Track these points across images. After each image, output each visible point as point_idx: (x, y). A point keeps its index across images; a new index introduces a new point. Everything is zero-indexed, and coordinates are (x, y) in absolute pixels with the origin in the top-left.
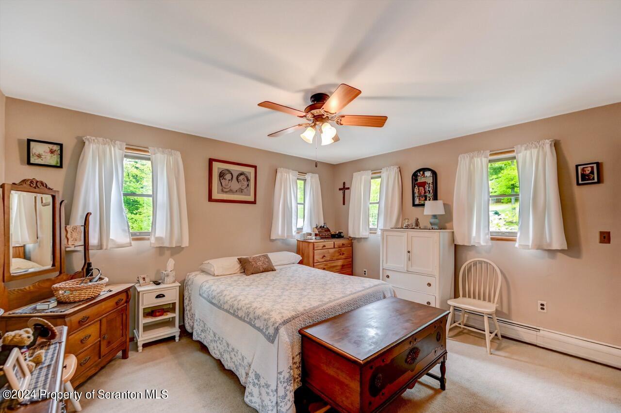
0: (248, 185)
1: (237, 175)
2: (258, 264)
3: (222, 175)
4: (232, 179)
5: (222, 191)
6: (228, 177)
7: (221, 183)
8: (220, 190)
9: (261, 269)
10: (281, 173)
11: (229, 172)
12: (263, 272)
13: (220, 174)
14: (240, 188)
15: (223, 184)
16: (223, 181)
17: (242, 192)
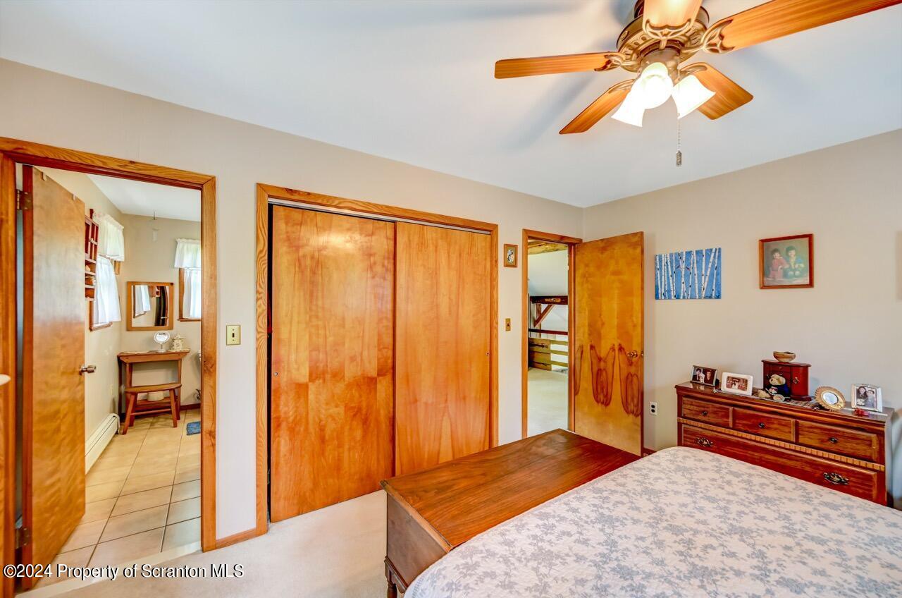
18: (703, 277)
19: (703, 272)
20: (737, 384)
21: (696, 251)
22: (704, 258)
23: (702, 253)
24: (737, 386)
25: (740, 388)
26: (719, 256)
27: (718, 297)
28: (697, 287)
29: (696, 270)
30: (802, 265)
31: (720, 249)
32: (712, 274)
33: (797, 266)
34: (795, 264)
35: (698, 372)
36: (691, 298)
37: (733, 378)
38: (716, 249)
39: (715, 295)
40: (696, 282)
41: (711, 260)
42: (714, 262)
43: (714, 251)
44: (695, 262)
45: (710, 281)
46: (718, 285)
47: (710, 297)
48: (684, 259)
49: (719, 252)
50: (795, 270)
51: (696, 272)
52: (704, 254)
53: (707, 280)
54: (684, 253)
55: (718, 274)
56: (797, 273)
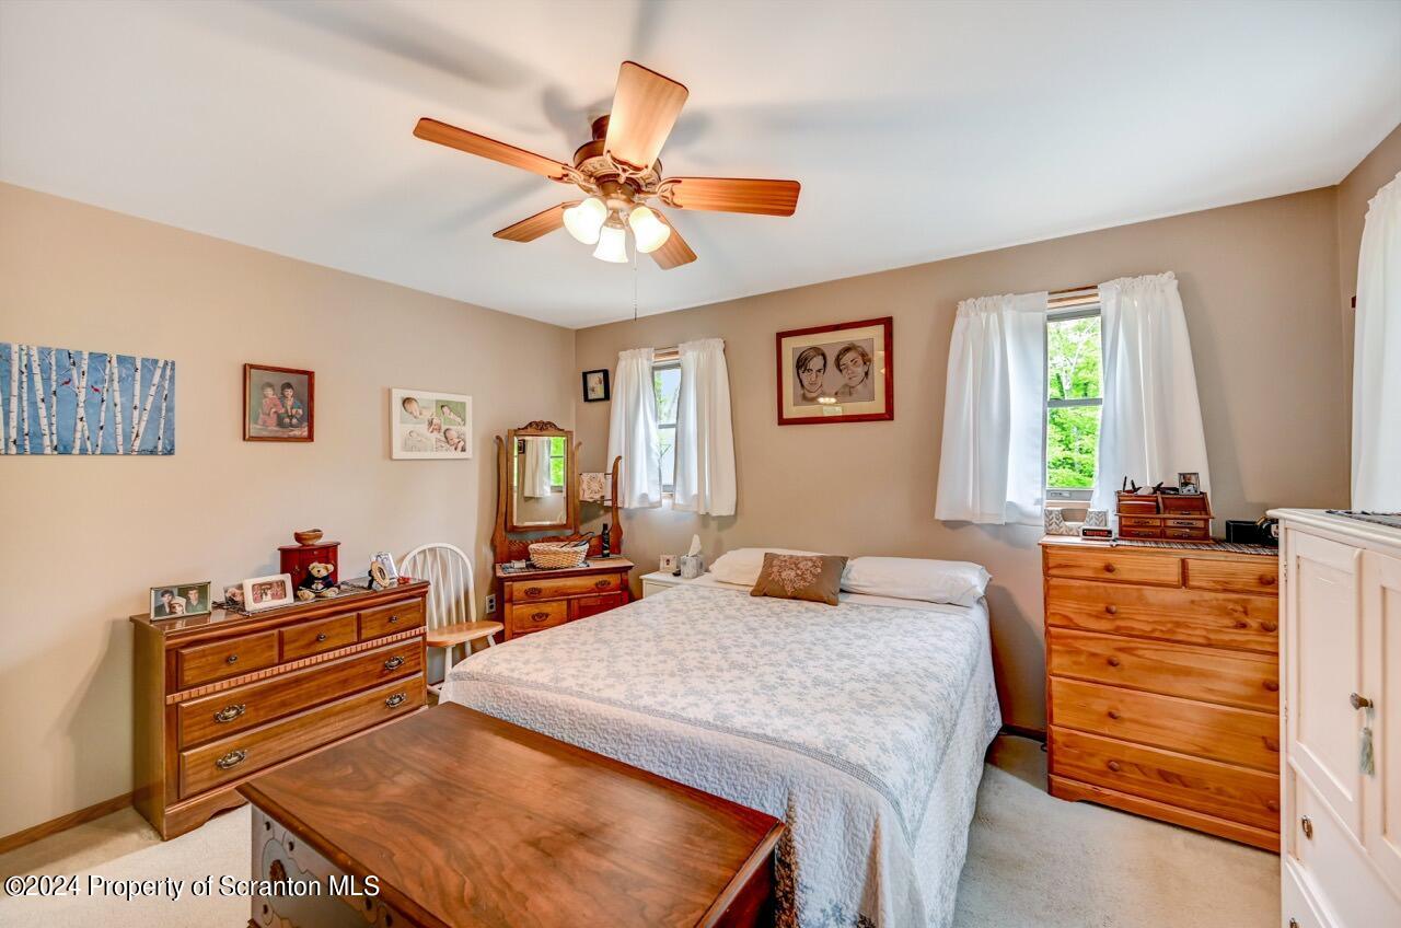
0: (867, 374)
1: (836, 353)
2: (784, 575)
3: (802, 363)
4: (825, 365)
5: (804, 398)
6: (816, 363)
7: (801, 381)
8: (800, 399)
9: (789, 589)
10: (967, 315)
11: (819, 351)
12: (794, 598)
13: (798, 362)
14: (846, 385)
15: (806, 383)
16: (803, 376)
17: (850, 394)
18: (136, 413)
19: (137, 402)
20: (269, 592)
21: (119, 357)
22: (138, 375)
23: (134, 364)
24: (269, 597)
25: (274, 596)
26: (172, 378)
27: (170, 452)
28: (120, 431)
29: (117, 394)
30: (300, 411)
31: (173, 363)
32: (156, 408)
33: (294, 411)
34: (292, 408)
35: (166, 599)
36: (102, 454)
37: (261, 585)
38: (166, 363)
39: (164, 448)
40: (119, 419)
41: (156, 379)
42: (160, 387)
43: (161, 364)
44: (116, 377)
45: (154, 421)
46: (170, 428)
47: (153, 452)
48: (85, 368)
49: (173, 369)
50: (291, 417)
51: (118, 400)
52: (139, 365)
53: (145, 418)
54: (86, 356)
55: (170, 409)
56: (294, 421)
